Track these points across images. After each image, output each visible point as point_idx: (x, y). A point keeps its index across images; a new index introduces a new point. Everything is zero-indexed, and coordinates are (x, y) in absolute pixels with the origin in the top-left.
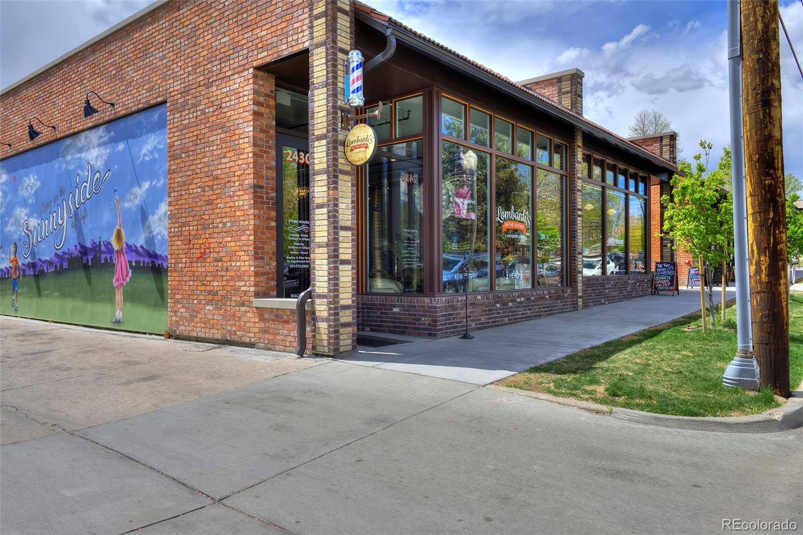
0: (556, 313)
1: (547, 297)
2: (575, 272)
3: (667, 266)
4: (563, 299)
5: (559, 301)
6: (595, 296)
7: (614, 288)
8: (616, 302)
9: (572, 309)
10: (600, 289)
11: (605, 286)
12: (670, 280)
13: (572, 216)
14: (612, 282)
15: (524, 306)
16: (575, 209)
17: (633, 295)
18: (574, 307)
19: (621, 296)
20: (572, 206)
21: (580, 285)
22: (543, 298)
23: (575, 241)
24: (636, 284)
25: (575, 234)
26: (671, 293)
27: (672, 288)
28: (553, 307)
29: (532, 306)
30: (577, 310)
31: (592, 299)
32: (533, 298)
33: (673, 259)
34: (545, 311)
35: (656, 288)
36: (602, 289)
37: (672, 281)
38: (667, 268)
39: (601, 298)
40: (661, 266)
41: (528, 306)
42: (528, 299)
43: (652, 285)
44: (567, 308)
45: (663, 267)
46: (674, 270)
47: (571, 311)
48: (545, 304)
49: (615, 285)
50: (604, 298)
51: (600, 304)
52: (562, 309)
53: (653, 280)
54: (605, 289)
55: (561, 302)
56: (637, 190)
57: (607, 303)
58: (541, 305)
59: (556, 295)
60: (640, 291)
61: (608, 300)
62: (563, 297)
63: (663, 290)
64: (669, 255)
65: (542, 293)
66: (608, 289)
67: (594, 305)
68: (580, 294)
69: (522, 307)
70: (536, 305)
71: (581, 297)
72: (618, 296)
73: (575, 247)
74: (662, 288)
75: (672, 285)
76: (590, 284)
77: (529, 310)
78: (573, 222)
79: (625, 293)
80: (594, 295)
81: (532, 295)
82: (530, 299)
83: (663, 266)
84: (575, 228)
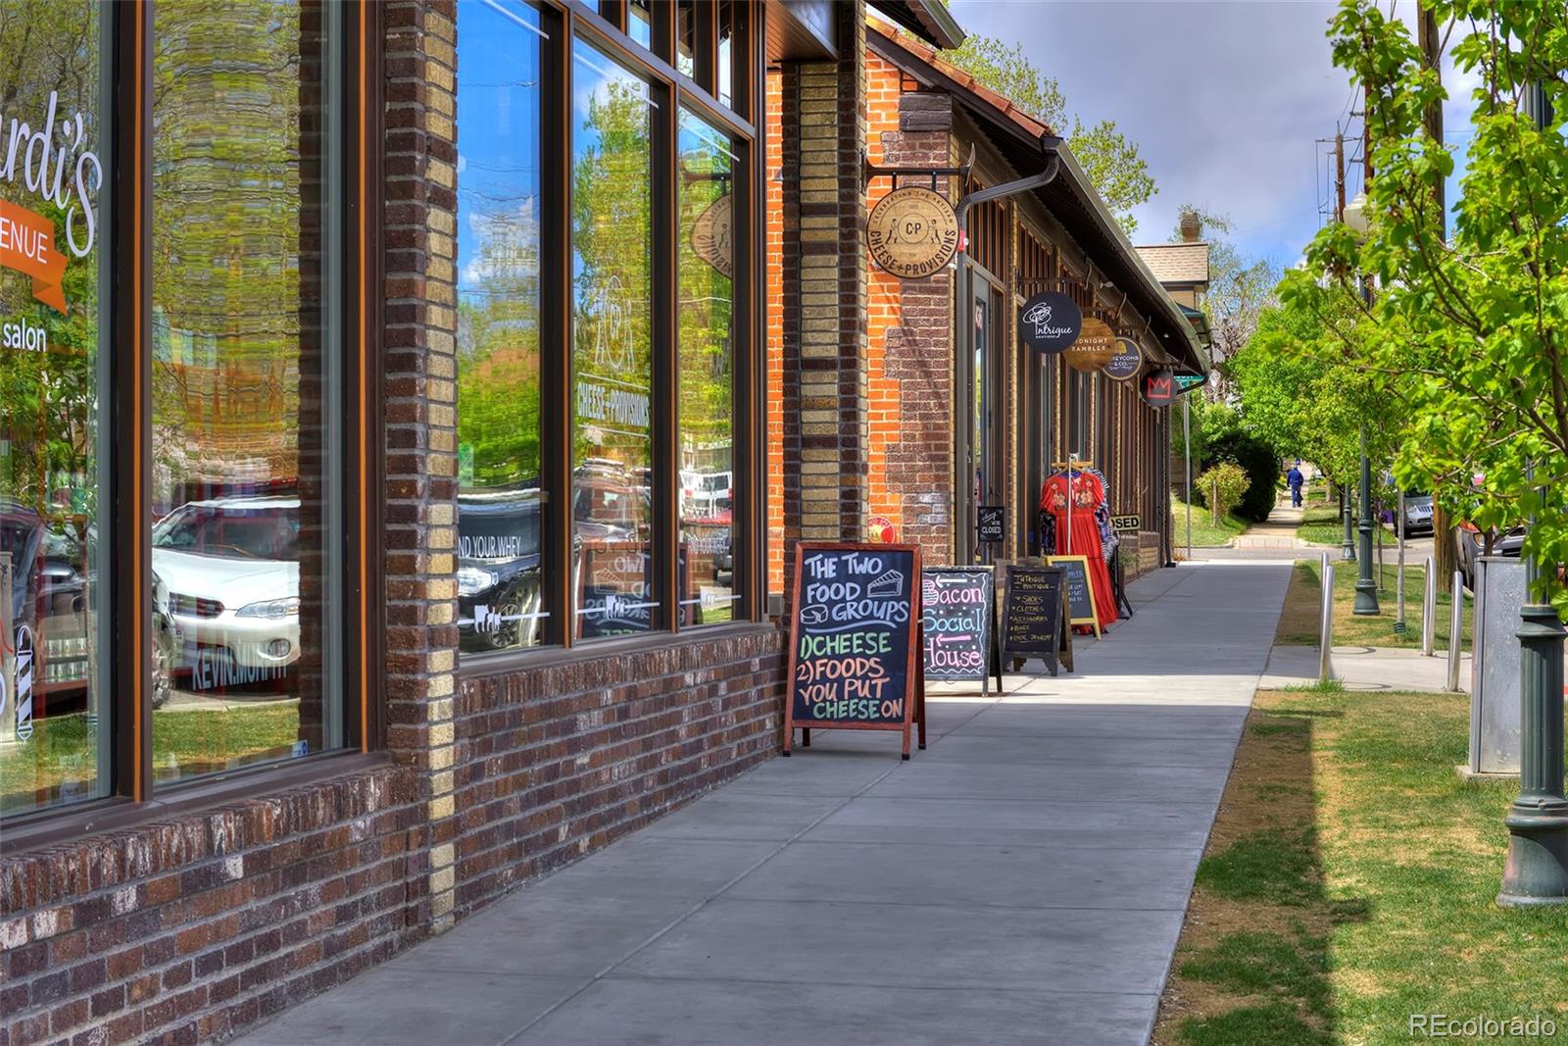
0: (297, 991)
1: (235, 866)
2: (411, 643)
3: (866, 567)
4: (341, 864)
5: (313, 887)
6: (526, 803)
7: (616, 734)
8: (630, 828)
9: (394, 936)
10: (547, 752)
11: (572, 726)
12: (885, 660)
13: (390, 192)
14: (608, 694)
15: (61, 986)
16: (409, 142)
17: (705, 768)
18: (409, 917)
19: (652, 786)
20: (393, 119)
21: (441, 734)
22: (203, 882)
23: (409, 388)
24: (713, 691)
25: (409, 338)
26: (891, 738)
27: (896, 708)
28: (270, 943)
29: (123, 967)
30: (426, 933)
31: (510, 830)
32: (126, 899)
33: (855, 520)
34: (221, 992)
35: (803, 712)
36: (556, 751)
37: (894, 663)
38: (866, 579)
39: (554, 816)
40: (829, 569)
41: (94, 974)
42: (92, 914)
43: (781, 690)
44: (362, 935)
45: (843, 575)
46: (907, 594)
47: (386, 952)
48: (217, 934)
49: (624, 713)
50: (571, 808)
51: (548, 864)
52: (331, 949)
53: (784, 659)
54: (574, 746)
55: (327, 894)
56: (705, 76)
57: (584, 842)
58: (190, 944)
59: (296, 837)
60: (732, 736)
61: (589, 826)
62: (340, 852)
63: (846, 722)
64: (836, 494)
65: (196, 835)
66: (590, 741)
67: (520, 873)
68: (442, 808)
69: (42, 991)
70: (156, 955)
71: (451, 829)
72: (638, 785)
73: (409, 439)
74: (839, 710)
75: (894, 691)
76: (499, 722)
77: (101, 1006)
78: (391, 240)
79: (668, 763)
80: (515, 796)
81: (125, 871)
82: (104, 907)
83: (842, 566)
84: (409, 288)
